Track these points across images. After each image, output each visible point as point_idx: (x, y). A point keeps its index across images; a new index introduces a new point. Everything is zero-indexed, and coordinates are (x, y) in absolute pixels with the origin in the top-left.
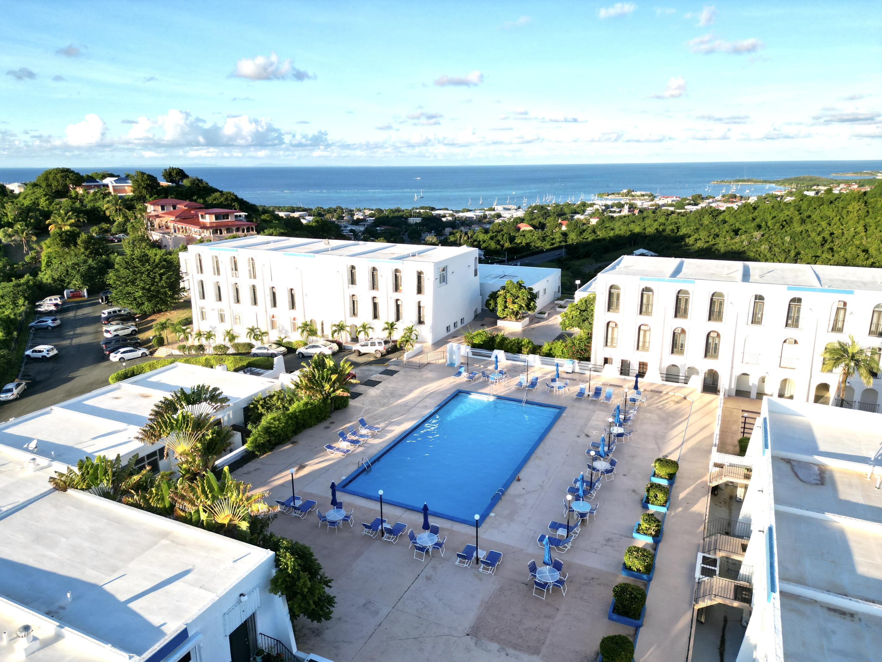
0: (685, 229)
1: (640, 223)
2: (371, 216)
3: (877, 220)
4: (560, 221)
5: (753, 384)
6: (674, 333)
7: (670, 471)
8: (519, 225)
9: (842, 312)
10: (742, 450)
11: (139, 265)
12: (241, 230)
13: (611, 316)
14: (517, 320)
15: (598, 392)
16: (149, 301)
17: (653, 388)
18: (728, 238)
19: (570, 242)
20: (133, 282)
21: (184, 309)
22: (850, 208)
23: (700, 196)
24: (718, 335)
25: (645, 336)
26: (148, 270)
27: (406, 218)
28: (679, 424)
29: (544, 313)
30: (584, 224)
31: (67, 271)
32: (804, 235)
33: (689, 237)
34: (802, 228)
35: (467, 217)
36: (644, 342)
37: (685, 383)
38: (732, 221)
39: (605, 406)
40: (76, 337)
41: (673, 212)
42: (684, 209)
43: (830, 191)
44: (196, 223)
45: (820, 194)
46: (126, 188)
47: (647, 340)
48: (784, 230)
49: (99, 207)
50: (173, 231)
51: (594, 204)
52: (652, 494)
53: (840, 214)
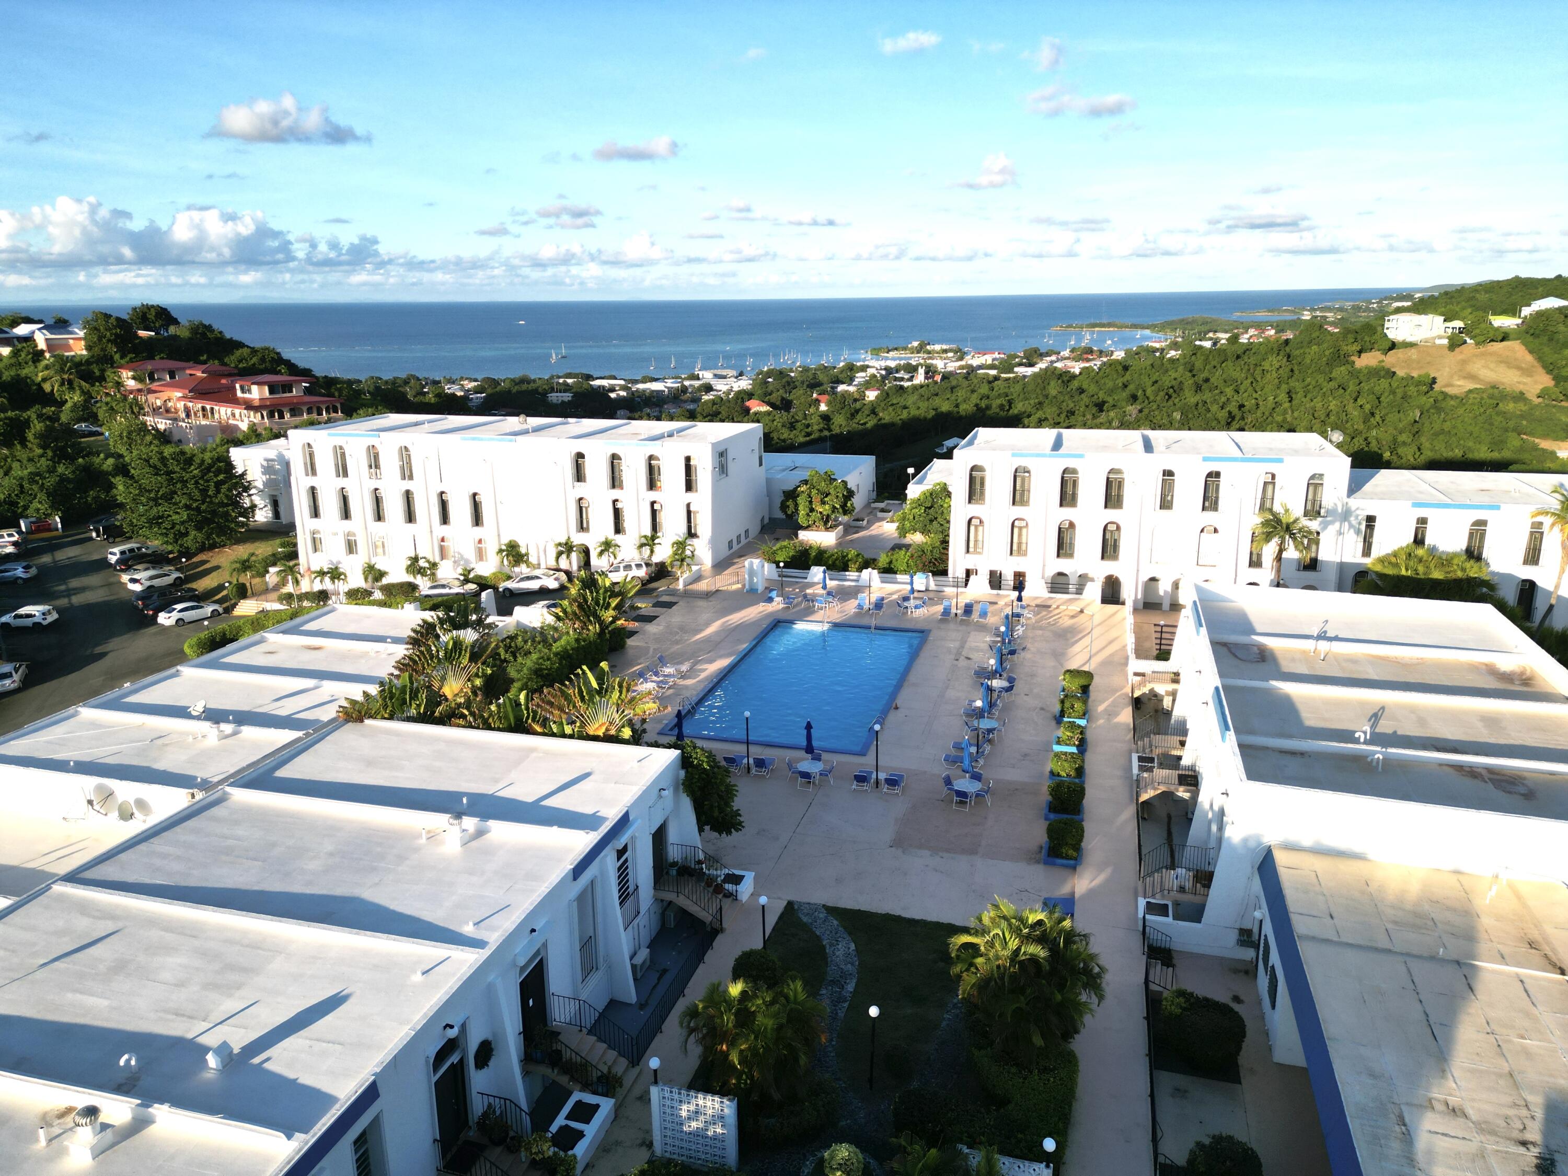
0: (1021, 404)
1: (949, 396)
2: (477, 390)
3: (1306, 383)
4: (815, 395)
5: (1165, 592)
6: (1060, 529)
7: (1083, 682)
8: (748, 403)
9: (1270, 487)
10: (1163, 655)
11: (177, 469)
12: (315, 411)
13: (974, 510)
14: (827, 529)
15: (968, 609)
16: (199, 528)
17: (1038, 602)
18: (1089, 416)
19: (836, 430)
20: (168, 497)
21: (253, 542)
22: (1266, 365)
23: (1036, 351)
24: (1118, 528)
25: (1020, 535)
26: (194, 477)
27: (545, 394)
28: (1081, 639)
29: (863, 520)
30: (856, 400)
31: (22, 486)
32: (1201, 409)
33: (1029, 416)
34: (1198, 398)
35: (653, 391)
36: (1020, 544)
37: (1077, 594)
38: (1092, 389)
39: (983, 628)
40: (75, 594)
41: (996, 378)
42: (1013, 372)
43: (1234, 339)
44: (232, 400)
45: (1219, 345)
46: (71, 342)
47: (1024, 540)
48: (1170, 402)
49: (27, 377)
50: (183, 415)
51: (868, 367)
52: (1067, 705)
53: (1253, 375)
